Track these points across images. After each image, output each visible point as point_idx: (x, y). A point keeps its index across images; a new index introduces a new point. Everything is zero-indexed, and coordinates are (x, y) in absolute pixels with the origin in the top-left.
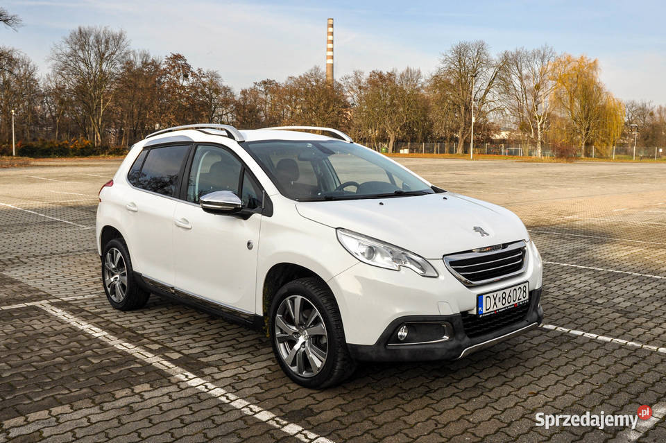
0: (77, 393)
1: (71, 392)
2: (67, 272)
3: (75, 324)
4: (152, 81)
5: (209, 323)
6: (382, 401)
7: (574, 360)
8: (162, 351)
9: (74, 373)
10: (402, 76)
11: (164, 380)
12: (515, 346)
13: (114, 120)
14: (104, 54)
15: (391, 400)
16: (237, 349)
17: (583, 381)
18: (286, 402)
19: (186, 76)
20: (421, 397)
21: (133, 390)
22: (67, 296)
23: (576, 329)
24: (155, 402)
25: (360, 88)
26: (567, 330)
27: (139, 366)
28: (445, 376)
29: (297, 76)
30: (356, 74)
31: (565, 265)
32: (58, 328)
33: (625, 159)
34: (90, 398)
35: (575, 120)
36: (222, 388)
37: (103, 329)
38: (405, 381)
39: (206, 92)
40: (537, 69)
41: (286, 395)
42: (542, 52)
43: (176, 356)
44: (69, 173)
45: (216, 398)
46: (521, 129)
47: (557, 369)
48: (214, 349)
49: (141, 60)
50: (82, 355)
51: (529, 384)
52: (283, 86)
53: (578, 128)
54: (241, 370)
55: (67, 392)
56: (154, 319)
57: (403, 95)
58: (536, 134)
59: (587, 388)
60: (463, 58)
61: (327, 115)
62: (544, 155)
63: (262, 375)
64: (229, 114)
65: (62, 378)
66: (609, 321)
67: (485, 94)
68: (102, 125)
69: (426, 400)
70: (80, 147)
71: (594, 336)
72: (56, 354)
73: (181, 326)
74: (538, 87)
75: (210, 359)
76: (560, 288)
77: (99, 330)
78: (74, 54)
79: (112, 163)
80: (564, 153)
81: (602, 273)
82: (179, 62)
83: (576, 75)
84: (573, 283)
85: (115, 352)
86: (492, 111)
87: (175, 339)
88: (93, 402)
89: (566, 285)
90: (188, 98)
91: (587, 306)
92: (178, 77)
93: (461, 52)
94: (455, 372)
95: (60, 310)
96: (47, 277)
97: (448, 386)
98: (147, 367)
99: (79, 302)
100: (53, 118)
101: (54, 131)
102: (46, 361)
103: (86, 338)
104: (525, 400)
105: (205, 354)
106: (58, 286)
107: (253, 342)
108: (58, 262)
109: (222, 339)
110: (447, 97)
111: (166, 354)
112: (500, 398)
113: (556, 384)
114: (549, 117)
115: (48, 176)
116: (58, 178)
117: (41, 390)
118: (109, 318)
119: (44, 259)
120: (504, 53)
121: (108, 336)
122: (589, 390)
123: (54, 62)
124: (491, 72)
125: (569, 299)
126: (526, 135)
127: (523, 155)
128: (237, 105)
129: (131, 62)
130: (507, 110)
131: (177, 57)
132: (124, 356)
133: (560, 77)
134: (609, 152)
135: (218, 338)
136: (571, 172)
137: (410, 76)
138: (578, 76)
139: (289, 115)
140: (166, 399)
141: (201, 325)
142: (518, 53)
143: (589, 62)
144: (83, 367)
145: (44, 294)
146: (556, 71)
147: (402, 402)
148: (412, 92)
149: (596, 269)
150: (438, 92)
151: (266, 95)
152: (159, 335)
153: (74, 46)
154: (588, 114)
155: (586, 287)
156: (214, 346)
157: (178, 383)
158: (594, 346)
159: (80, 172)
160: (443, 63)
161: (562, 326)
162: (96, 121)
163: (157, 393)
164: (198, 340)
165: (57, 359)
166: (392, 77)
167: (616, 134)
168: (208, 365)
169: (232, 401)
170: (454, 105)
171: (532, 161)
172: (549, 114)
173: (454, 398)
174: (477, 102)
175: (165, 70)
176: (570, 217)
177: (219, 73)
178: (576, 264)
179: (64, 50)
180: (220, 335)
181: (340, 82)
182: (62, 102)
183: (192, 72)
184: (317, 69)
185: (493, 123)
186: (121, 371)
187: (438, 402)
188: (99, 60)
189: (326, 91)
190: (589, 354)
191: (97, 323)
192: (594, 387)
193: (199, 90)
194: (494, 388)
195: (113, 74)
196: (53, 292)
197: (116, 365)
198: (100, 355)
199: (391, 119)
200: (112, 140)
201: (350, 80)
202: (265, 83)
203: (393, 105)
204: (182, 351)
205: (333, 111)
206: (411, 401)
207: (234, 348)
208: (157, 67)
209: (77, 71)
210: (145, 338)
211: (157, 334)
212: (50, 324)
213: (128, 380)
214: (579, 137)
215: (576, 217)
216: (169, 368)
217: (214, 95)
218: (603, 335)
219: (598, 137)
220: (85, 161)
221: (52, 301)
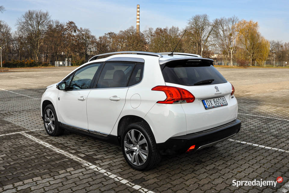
0: (43, 172)
1: (41, 171)
2: (31, 119)
3: (38, 142)
4: (60, 34)
5: (95, 141)
6: (174, 175)
7: (256, 157)
8: (76, 153)
9: (40, 163)
10: (170, 30)
11: (79, 166)
12: (229, 151)
13: (44, 51)
14: (40, 22)
15: (178, 175)
16: (109, 153)
17: (261, 167)
18: (133, 176)
19: (75, 31)
20: (191, 173)
21: (66, 170)
22: (32, 129)
23: (255, 143)
24: (76, 175)
25: (152, 35)
26: (251, 144)
27: (67, 160)
28: (200, 164)
29: (124, 31)
30: (150, 29)
31: (248, 115)
32: (31, 143)
33: (270, 66)
34: (49, 174)
35: (247, 49)
36: (104, 169)
37: (50, 144)
38: (183, 166)
39: (83, 38)
40: (230, 27)
41: (132, 172)
42: (233, 19)
43: (83, 155)
44: (26, 75)
45: (102, 174)
46: (224, 54)
47: (249, 161)
48: (98, 152)
49: (55, 24)
50: (42, 155)
51: (237, 168)
52: (118, 35)
53: (249, 53)
54: (111, 162)
55: (38, 171)
56: (71, 139)
57: (171, 39)
58: (230, 56)
59: (262, 169)
60: (197, 22)
61: (137, 48)
62: (234, 65)
63: (121, 164)
64: (94, 48)
65: (36, 165)
66: (269, 140)
67: (207, 38)
68: (39, 53)
69: (193, 175)
70: (30, 63)
71: (263, 147)
72: (31, 155)
73: (83, 142)
74: (231, 35)
75: (98, 157)
76: (246, 125)
77: (48, 144)
78: (27, 22)
79: (43, 70)
80: (242, 64)
81: (264, 118)
82: (72, 25)
83: (248, 29)
84: (252, 123)
85: (56, 154)
86: (210, 45)
87: (81, 148)
88: (50, 175)
89: (249, 124)
90: (76, 41)
91: (259, 133)
92: (72, 32)
93: (196, 19)
94: (204, 162)
95: (30, 136)
96: (22, 121)
97: (202, 168)
98: (71, 160)
99: (38, 132)
100: (18, 50)
101: (18, 56)
102: (27, 157)
103: (43, 148)
104: (236, 175)
105: (95, 154)
106: (28, 125)
107: (116, 149)
108: (27, 114)
109: (102, 148)
110: (190, 39)
111: (78, 155)
112: (225, 174)
113: (249, 168)
114: (236, 48)
115: (17, 76)
116: (21, 77)
117: (27, 170)
118: (52, 139)
119: (20, 113)
120: (215, 19)
121: (52, 147)
122: (263, 171)
123: (18, 26)
124: (210, 28)
125: (251, 130)
126: (226, 56)
127: (224, 65)
128: (98, 43)
129: (51, 25)
130: (217, 45)
131: (71, 23)
132: (60, 155)
133: (241, 30)
134: (263, 64)
135: (100, 148)
136: (246, 73)
137: (174, 30)
138: (249, 30)
139: (120, 48)
140: (81, 174)
141: (92, 142)
142: (222, 20)
143: (254, 23)
144: (43, 160)
145: (22, 128)
146: (239, 27)
147: (183, 175)
148: (175, 37)
149: (262, 117)
150: (186, 37)
151: (110, 39)
152: (74, 146)
153: (27, 19)
154: (253, 47)
155: (258, 125)
156: (99, 151)
157: (85, 167)
158: (264, 151)
159: (31, 74)
160: (188, 24)
161: (249, 142)
162: (36, 52)
163: (76, 172)
164: (91, 148)
165: (32, 157)
166: (165, 31)
167: (266, 56)
168: (97, 159)
169: (109, 175)
170: (194, 43)
171: (229, 68)
172: (236, 47)
173: (205, 173)
174: (204, 41)
175: (66, 28)
176: (248, 93)
177: (90, 30)
178: (253, 114)
179: (22, 21)
180: (101, 146)
181: (143, 33)
182: (21, 43)
183: (78, 29)
184: (133, 27)
185: (211, 51)
186: (60, 162)
187: (198, 175)
188: (37, 25)
189: (136, 37)
190: (262, 155)
191: (47, 141)
192: (266, 169)
193: (81, 37)
194: (222, 169)
195: (44, 30)
196: (26, 128)
197: (57, 159)
198: (50, 155)
199: (165, 49)
200: (43, 59)
201: (147, 32)
202: (109, 34)
203: (166, 43)
204: (85, 153)
205: (140, 46)
206: (186, 175)
207: (107, 152)
208: (62, 27)
209: (28, 30)
210: (68, 148)
211: (73, 146)
212: (27, 142)
213: (64, 166)
214: (249, 57)
215: (250, 93)
216: (81, 161)
217: (87, 39)
218: (267, 146)
219: (258, 57)
220: (32, 69)
221: (27, 131)
